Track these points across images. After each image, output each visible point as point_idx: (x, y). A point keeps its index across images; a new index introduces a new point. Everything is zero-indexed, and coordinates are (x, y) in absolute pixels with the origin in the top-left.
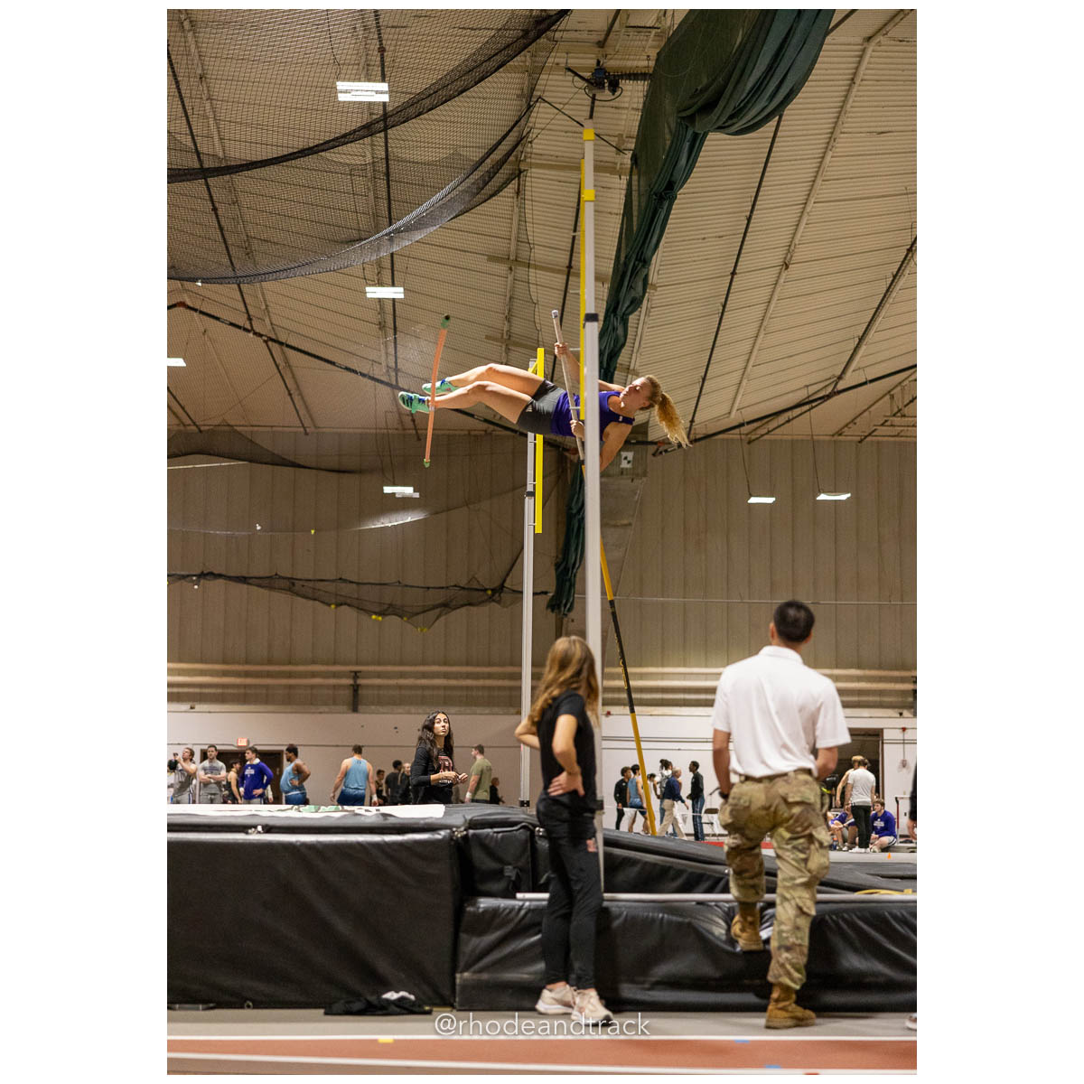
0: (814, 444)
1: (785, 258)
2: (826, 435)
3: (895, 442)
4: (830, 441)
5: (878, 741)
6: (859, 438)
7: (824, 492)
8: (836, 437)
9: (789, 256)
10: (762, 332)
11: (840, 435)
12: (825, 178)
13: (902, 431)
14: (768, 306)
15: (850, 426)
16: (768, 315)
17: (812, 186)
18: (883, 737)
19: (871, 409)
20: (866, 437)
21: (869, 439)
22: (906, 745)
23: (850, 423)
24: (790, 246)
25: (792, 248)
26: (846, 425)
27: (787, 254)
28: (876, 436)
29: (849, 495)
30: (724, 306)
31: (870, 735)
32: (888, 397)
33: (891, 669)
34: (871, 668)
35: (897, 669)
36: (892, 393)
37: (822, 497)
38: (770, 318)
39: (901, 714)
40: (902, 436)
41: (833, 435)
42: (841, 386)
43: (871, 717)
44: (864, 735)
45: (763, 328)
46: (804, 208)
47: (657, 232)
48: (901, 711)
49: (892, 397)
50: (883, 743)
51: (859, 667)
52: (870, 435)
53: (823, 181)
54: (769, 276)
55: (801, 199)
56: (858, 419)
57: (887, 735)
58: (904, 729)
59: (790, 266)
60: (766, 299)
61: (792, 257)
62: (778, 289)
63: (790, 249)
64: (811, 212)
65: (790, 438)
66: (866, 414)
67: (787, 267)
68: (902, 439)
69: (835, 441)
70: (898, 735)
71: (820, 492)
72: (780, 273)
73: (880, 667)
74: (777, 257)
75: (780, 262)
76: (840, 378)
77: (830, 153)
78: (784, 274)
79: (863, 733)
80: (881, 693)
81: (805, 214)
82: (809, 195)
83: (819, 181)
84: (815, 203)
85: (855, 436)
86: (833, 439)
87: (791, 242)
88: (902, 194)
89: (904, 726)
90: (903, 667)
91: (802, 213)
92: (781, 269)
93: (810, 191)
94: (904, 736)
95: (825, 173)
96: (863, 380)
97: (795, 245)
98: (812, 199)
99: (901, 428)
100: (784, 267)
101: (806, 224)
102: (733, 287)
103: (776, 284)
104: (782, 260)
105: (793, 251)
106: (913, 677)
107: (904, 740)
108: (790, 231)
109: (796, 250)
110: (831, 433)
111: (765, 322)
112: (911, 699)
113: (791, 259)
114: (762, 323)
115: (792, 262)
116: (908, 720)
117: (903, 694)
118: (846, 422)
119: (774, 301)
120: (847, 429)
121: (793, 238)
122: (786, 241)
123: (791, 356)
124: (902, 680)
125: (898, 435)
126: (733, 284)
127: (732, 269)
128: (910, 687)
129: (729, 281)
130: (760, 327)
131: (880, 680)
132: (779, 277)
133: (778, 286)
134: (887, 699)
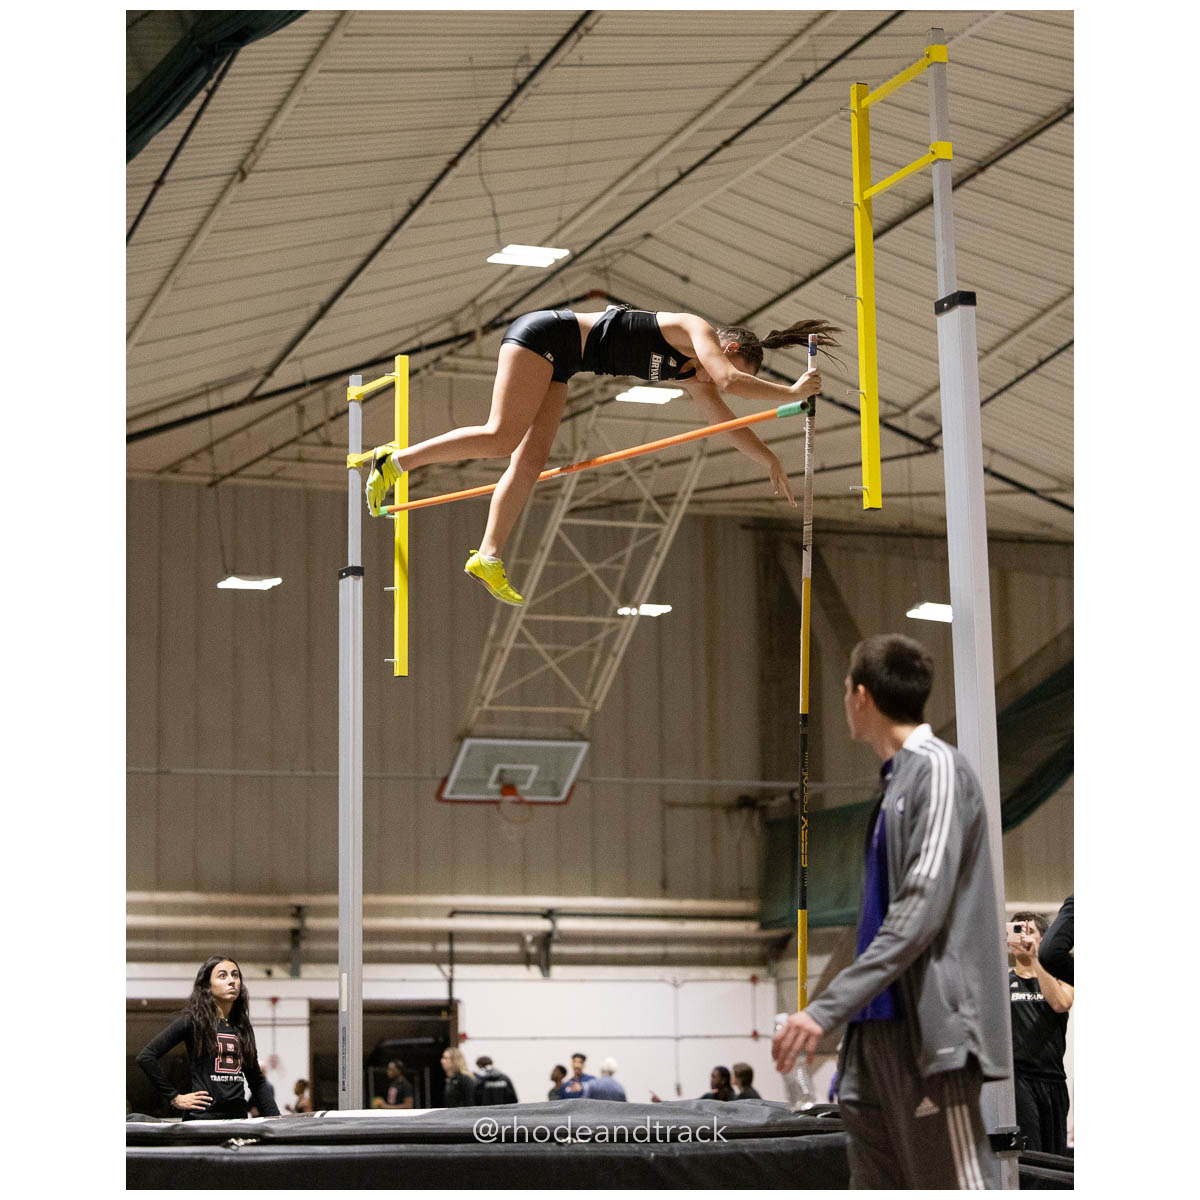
1: (243, 162)
2: (148, 471)
3: (264, 489)
4: (150, 482)
6: (208, 480)
8: (169, 476)
9: (253, 157)
10: (169, 286)
11: (176, 471)
12: (350, 31)
13: (279, 469)
14: (190, 242)
15: (200, 456)
16: (188, 257)
17: (322, 43)
19: (252, 429)
20: (224, 477)
21: (231, 481)
22: (280, 1031)
23: (200, 451)
24: (257, 141)
25: (262, 144)
26: (193, 455)
27: (247, 155)
28: (246, 477)
32: (293, 409)
33: (253, 892)
34: (219, 889)
35: (261, 892)
37: (232, 583)
38: (189, 263)
39: (269, 973)
40: (278, 478)
41: (160, 472)
45: (172, 279)
46: (299, 79)
48: (268, 967)
49: (301, 410)
52: (233, 474)
53: (346, 35)
54: (208, 190)
55: (298, 63)
56: (221, 446)
58: (274, 1000)
59: (251, 176)
60: (191, 229)
61: (256, 160)
62: (218, 214)
63: (254, 147)
64: (310, 86)
66: (241, 436)
67: (244, 176)
69: (161, 483)
70: (264, 1011)
72: (226, 188)
73: (233, 888)
74: (228, 160)
75: (231, 167)
76: (269, 374)
78: (235, 190)
81: (299, 90)
84: (321, 71)
85: (204, 474)
86: (160, 477)
87: (261, 135)
88: (466, 69)
89: (274, 994)
90: (272, 888)
91: (294, 86)
92: (231, 181)
93: (318, 50)
94: (274, 1011)
95: (353, 24)
96: (299, 380)
97: (269, 140)
98: (318, 66)
99: (281, 464)
100: (238, 177)
101: (297, 106)
102: (154, 204)
103: (214, 206)
104: (236, 165)
105: (262, 150)
106: (292, 906)
107: (274, 1019)
108: (265, 115)
109: (269, 149)
110: (158, 468)
111: (178, 272)
112: (286, 946)
113: (254, 164)
114: (171, 272)
115: (255, 168)
116: (282, 984)
117: (273, 935)
118: (193, 449)
119: (206, 233)
120: (191, 462)
121: (265, 129)
122: (250, 134)
123: (199, 332)
124: (273, 912)
125: (272, 477)
126: (156, 198)
127: (158, 174)
128: (287, 923)
129: (147, 193)
130: (167, 277)
131: (233, 910)
132: (223, 194)
133: (218, 209)
134: (244, 946)
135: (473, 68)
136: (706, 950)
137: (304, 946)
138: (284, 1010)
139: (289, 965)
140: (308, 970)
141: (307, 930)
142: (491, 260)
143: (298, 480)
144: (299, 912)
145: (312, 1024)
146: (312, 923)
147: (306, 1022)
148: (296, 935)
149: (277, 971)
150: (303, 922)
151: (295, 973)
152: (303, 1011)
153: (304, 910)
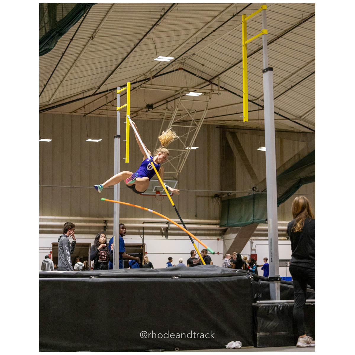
0: (63, 115)
1: (93, 35)
2: (68, 112)
3: (97, 117)
4: (69, 115)
5: (88, 249)
6: (83, 115)
8: (74, 114)
9: (95, 33)
11: (75, 112)
14: (79, 55)
15: (81, 109)
16: (79, 59)
19: (94, 102)
20: (87, 114)
21: (89, 115)
24: (96, 30)
25: (97, 30)
26: (80, 108)
27: (94, 33)
28: (93, 114)
30: (63, 54)
31: (84, 246)
32: (105, 97)
33: (94, 217)
34: (86, 216)
35: (96, 217)
36: (107, 95)
37: (90, 140)
38: (79, 60)
40: (101, 114)
41: (71, 113)
43: (86, 238)
44: (82, 246)
45: (75, 64)
46: (107, 14)
49: (107, 97)
51: (80, 216)
52: (89, 113)
54: (83, 42)
55: (106, 10)
56: (87, 106)
59: (94, 38)
60: (79, 52)
62: (86, 48)
63: (95, 31)
64: (110, 15)
66: (92, 104)
67: (93, 38)
68: (101, 116)
72: (88, 41)
73: (89, 216)
74: (88, 34)
75: (90, 36)
76: (99, 88)
78: (90, 42)
79: (81, 245)
80: (89, 227)
81: (107, 16)
82: (110, 8)
84: (112, 12)
85: (83, 113)
86: (71, 114)
87: (97, 28)
90: (99, 216)
91: (105, 16)
92: (90, 39)
96: (106, 90)
97: (99, 29)
98: (112, 10)
99: (101, 111)
101: (106, 21)
105: (97, 32)
106: (104, 220)
108: (98, 23)
109: (99, 32)
110: (71, 111)
111: (76, 62)
112: (102, 230)
113: (95, 35)
114: (74, 62)
117: (99, 228)
119: (83, 53)
120: (79, 110)
121: (98, 26)
122: (95, 27)
123: (82, 77)
124: (99, 222)
125: (99, 114)
126: (71, 44)
127: (71, 38)
128: (103, 225)
129: (69, 42)
130: (73, 64)
131: (89, 221)
132: (87, 43)
133: (86, 46)
134: (92, 230)
135: (150, 11)
136: (207, 232)
137: (107, 230)
141: (108, 226)
142: (155, 60)
143: (106, 115)
144: (106, 222)
146: (109, 224)
148: (105, 228)
150: (107, 225)
153: (107, 221)
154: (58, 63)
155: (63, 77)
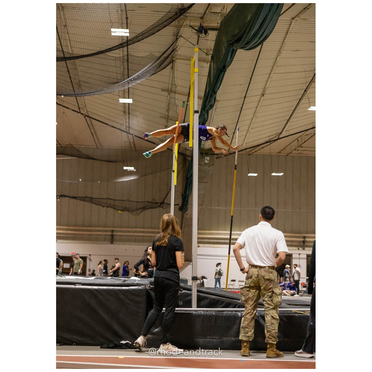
0: (271, 156)
1: (263, 92)
2: (275, 153)
3: (298, 156)
4: (276, 155)
6: (286, 154)
7: (274, 172)
8: (279, 154)
9: (264, 92)
10: (254, 117)
11: (280, 153)
13: (301, 152)
14: (256, 108)
16: (257, 111)
17: (273, 68)
18: (292, 256)
19: (291, 144)
20: (289, 154)
21: (290, 154)
22: (300, 260)
23: (284, 149)
24: (264, 88)
25: (265, 89)
26: (282, 150)
27: (263, 91)
28: (292, 154)
29: (282, 174)
30: (242, 108)
31: (288, 256)
32: (297, 141)
33: (295, 233)
35: (297, 233)
36: (298, 139)
37: (274, 174)
38: (257, 113)
39: (299, 249)
40: (301, 154)
41: (277, 153)
42: (281, 136)
46: (270, 75)
47: (219, 83)
48: (298, 248)
50: (292, 259)
52: (290, 153)
53: (276, 66)
54: (257, 99)
55: (269, 72)
56: (286, 148)
57: (294, 256)
58: (300, 254)
59: (265, 95)
60: (256, 106)
63: (264, 89)
64: (272, 77)
65: (263, 154)
66: (289, 146)
67: (263, 95)
68: (302, 155)
69: (278, 155)
70: (297, 256)
71: (273, 172)
72: (261, 98)
73: (292, 233)
74: (260, 92)
75: (261, 94)
76: (280, 134)
77: (279, 57)
78: (263, 98)
80: (292, 241)
81: (270, 77)
82: (271, 71)
83: (275, 67)
84: (273, 74)
85: (285, 153)
86: (278, 154)
87: (265, 87)
88: (303, 72)
89: (299, 253)
90: (300, 233)
91: (269, 77)
92: (261, 96)
93: (272, 70)
94: (299, 256)
95: (277, 64)
96: (288, 135)
97: (266, 88)
98: (272, 73)
99: (301, 151)
100: (262, 95)
101: (270, 81)
102: (245, 102)
103: (259, 101)
104: (262, 93)
105: (266, 90)
106: (303, 236)
107: (299, 258)
108: (265, 83)
109: (267, 90)
110: (277, 152)
111: (255, 114)
112: (302, 244)
113: (265, 92)
114: (254, 114)
115: (265, 94)
116: (301, 251)
117: (300, 242)
118: (282, 149)
119: (259, 107)
120: (282, 151)
121: (266, 86)
122: (263, 87)
123: (264, 126)
124: (299, 237)
125: (300, 154)
126: (245, 101)
127: (244, 96)
128: (302, 239)
129: (243, 100)
130: (254, 116)
131: (292, 237)
132: (260, 99)
133: (260, 102)
134: (294, 244)
135: (305, 72)
137: (305, 244)
138: (301, 256)
139: (303, 248)
140: (306, 249)
141: (306, 241)
142: (309, 110)
143: (305, 154)
144: (304, 237)
145: (307, 259)
146: (307, 239)
147: (306, 258)
148: (304, 242)
149: (300, 249)
150: (305, 239)
151: (304, 249)
152: (305, 256)
153: (306, 237)
154: (239, 116)
155: (248, 126)
